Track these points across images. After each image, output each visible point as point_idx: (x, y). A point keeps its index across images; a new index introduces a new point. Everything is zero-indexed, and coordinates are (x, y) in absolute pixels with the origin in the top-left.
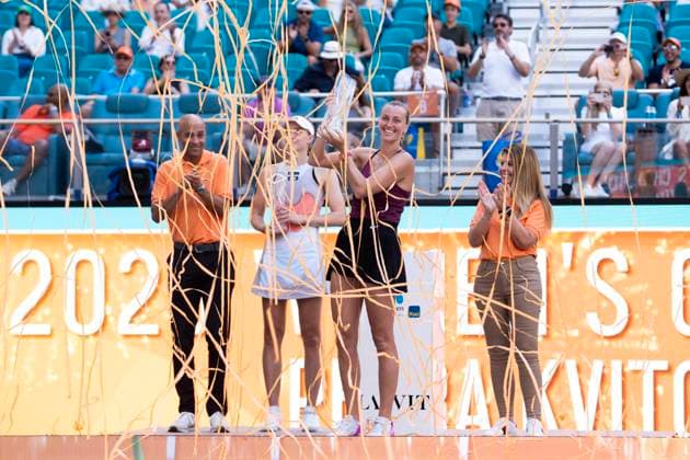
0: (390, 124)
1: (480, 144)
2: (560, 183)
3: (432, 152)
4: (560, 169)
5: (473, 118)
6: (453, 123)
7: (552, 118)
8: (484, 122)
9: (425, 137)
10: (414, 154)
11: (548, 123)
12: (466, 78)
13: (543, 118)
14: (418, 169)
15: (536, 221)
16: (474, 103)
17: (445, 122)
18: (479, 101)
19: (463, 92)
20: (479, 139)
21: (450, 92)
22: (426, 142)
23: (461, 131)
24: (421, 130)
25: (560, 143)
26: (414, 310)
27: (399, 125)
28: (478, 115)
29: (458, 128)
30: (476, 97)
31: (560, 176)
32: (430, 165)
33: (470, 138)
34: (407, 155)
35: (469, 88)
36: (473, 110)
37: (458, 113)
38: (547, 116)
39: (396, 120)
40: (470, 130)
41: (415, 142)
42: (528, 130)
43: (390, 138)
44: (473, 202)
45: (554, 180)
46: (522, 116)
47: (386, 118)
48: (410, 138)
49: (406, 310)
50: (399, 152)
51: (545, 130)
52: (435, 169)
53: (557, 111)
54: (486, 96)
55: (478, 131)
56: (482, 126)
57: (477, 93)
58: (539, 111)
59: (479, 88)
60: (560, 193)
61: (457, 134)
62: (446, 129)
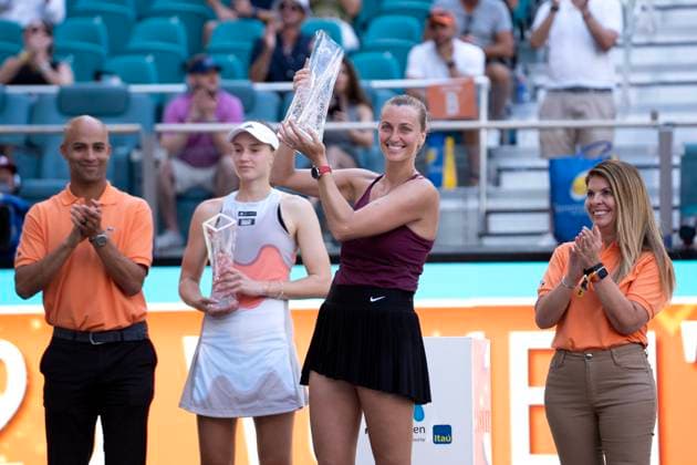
0: (396, 136)
1: (544, 163)
2: (676, 224)
3: (467, 177)
4: (676, 201)
5: (533, 121)
6: (502, 131)
7: (663, 118)
8: (552, 129)
9: (455, 153)
10: (437, 180)
11: (655, 127)
12: (521, 57)
13: (646, 119)
14: (447, 205)
15: (645, 288)
16: (534, 97)
17: (488, 129)
18: (542, 95)
19: (516, 80)
20: (542, 155)
21: (494, 79)
22: (458, 161)
23: (513, 142)
24: (449, 143)
25: (676, 160)
26: (442, 433)
27: (410, 136)
28: (541, 116)
29: (509, 137)
30: (537, 88)
31: (676, 215)
32: (465, 198)
33: (528, 153)
34: (427, 182)
35: (526, 72)
36: (534, 108)
37: (509, 114)
38: (654, 116)
39: (404, 128)
40: (528, 140)
41: (440, 161)
42: (622, 139)
43: (398, 157)
44: (544, 257)
45: (667, 219)
46: (613, 116)
47: (388, 127)
48: (432, 154)
49: (430, 431)
50: (415, 177)
51: (651, 139)
52: (473, 204)
53: (669, 108)
54: (553, 85)
55: (542, 142)
56: (548, 133)
57: (540, 80)
58: (641, 109)
59: (541, 72)
60: (677, 241)
61: (507, 148)
62: (488, 139)
